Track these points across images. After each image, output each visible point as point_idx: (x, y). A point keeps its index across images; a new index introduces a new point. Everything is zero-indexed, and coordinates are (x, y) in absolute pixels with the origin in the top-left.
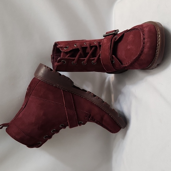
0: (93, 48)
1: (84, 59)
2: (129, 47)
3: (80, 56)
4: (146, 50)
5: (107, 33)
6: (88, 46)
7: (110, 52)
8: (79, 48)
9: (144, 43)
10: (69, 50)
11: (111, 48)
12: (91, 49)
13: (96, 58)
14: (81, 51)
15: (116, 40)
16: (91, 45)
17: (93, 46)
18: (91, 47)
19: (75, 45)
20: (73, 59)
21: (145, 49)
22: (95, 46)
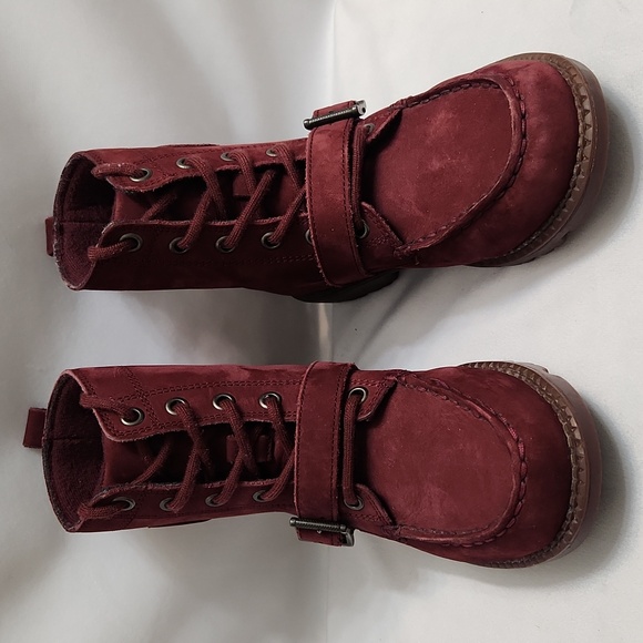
0: (267, 177)
1: (226, 223)
2: (436, 165)
3: (213, 212)
4: (533, 166)
5: (317, 114)
6: (244, 165)
7: (351, 190)
8: (201, 173)
9: (524, 136)
10: (155, 186)
11: (351, 170)
12: (257, 180)
13: (283, 220)
14: (212, 191)
15: (373, 136)
16: (258, 164)
17: (264, 168)
18: (258, 172)
19: (183, 162)
20: (176, 227)
21: (529, 159)
22: (273, 166)
